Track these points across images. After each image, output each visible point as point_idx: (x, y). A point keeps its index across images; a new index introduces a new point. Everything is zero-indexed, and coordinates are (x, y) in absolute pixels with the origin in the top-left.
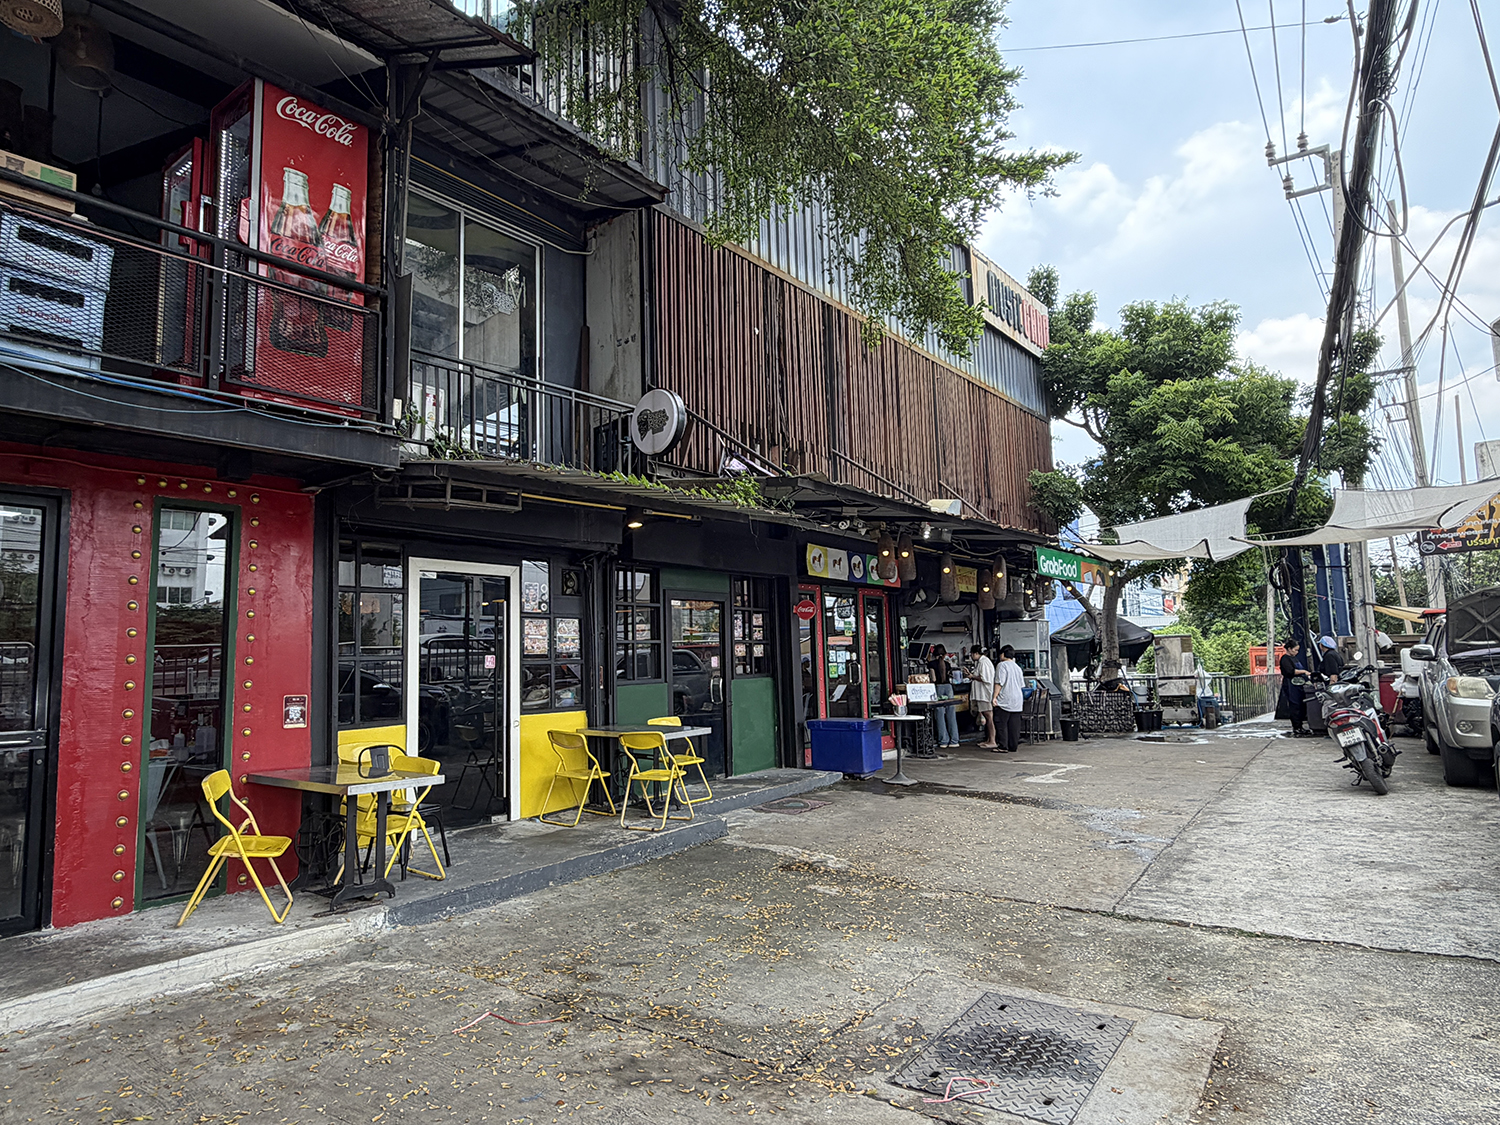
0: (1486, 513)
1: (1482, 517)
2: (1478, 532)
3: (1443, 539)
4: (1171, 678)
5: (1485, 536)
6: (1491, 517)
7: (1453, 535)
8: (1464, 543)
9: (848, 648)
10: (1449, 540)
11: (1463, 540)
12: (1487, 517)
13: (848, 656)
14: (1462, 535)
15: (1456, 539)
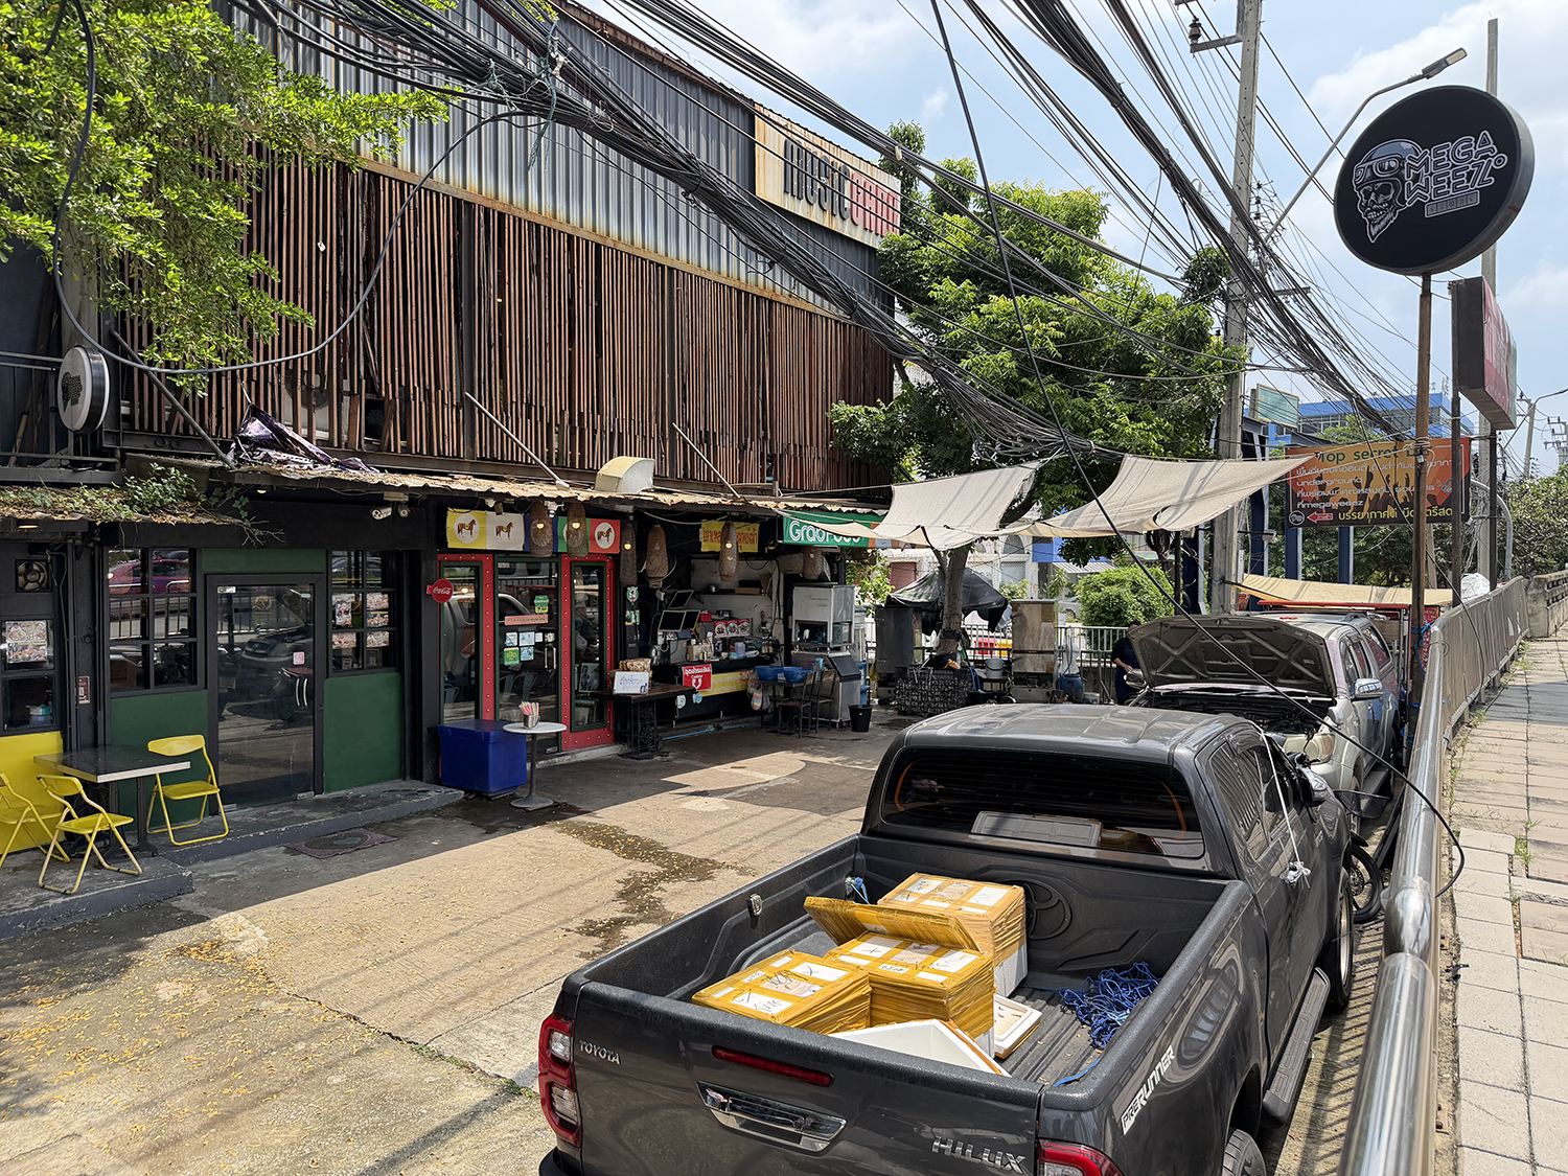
0: (1363, 482)
1: (1358, 485)
2: (1352, 503)
3: (1314, 509)
4: (1027, 652)
5: (1359, 509)
6: (1367, 486)
7: (1325, 505)
8: (1336, 516)
9: (539, 628)
10: (1320, 511)
11: (1335, 512)
12: (1363, 486)
13: (539, 637)
14: (1335, 506)
15: (1329, 510)
